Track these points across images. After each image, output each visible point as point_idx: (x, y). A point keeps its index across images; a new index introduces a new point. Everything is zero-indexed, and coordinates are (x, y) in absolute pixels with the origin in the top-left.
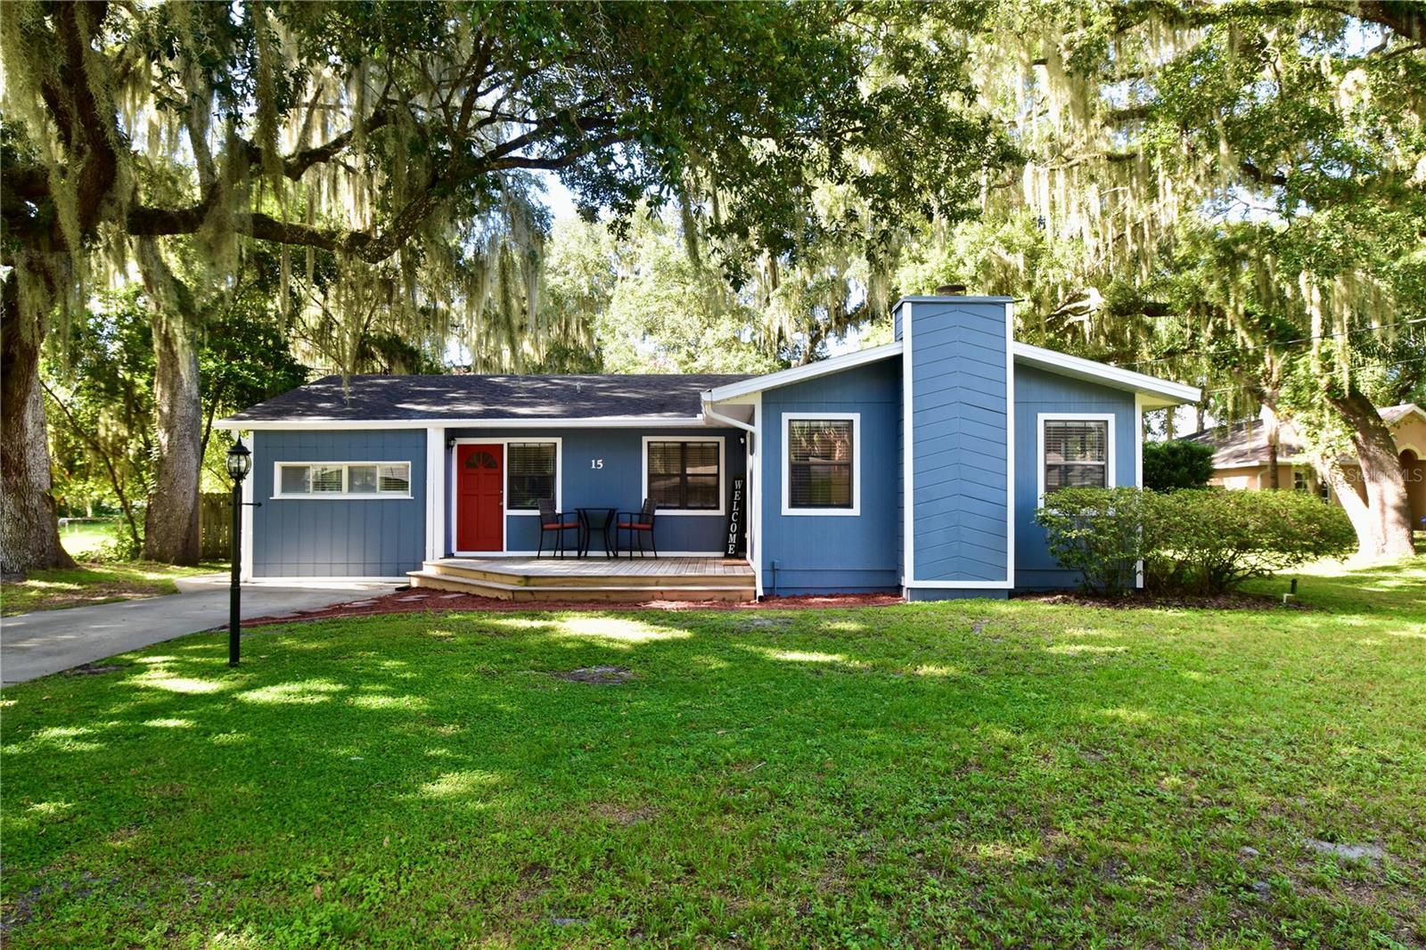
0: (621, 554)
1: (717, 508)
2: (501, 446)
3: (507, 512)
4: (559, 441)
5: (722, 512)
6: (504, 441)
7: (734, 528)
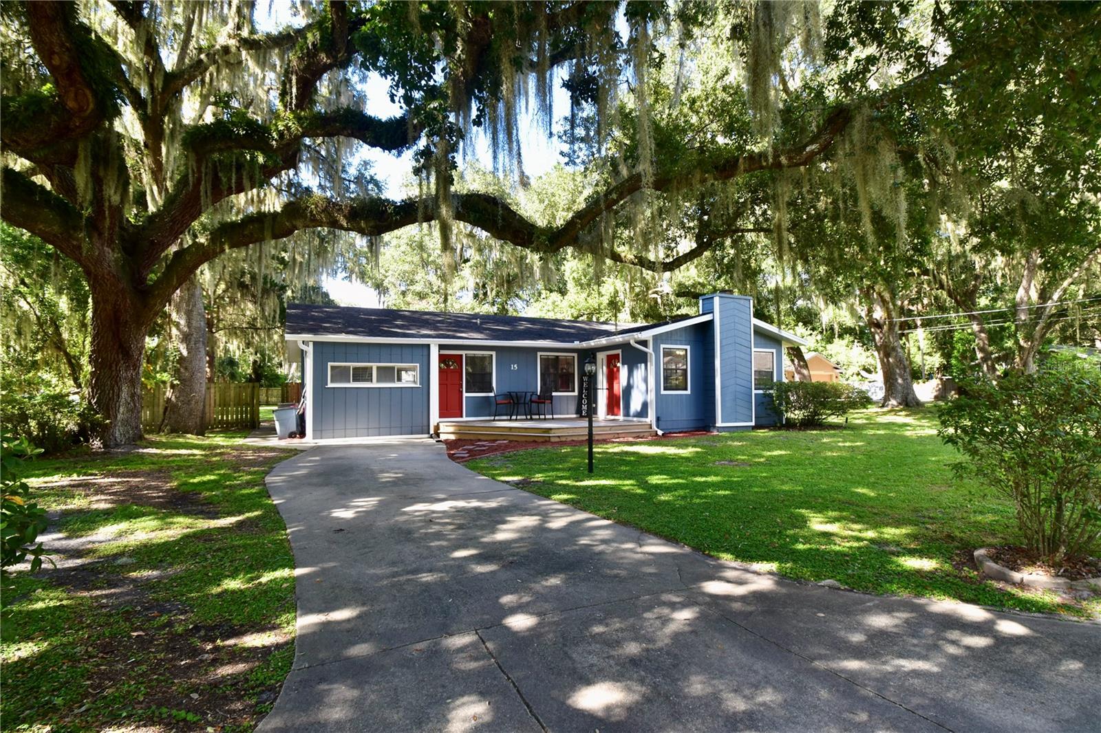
0: (534, 417)
1: (574, 391)
2: (461, 356)
3: (465, 395)
4: (494, 353)
5: (576, 393)
6: (463, 353)
7: (585, 401)
